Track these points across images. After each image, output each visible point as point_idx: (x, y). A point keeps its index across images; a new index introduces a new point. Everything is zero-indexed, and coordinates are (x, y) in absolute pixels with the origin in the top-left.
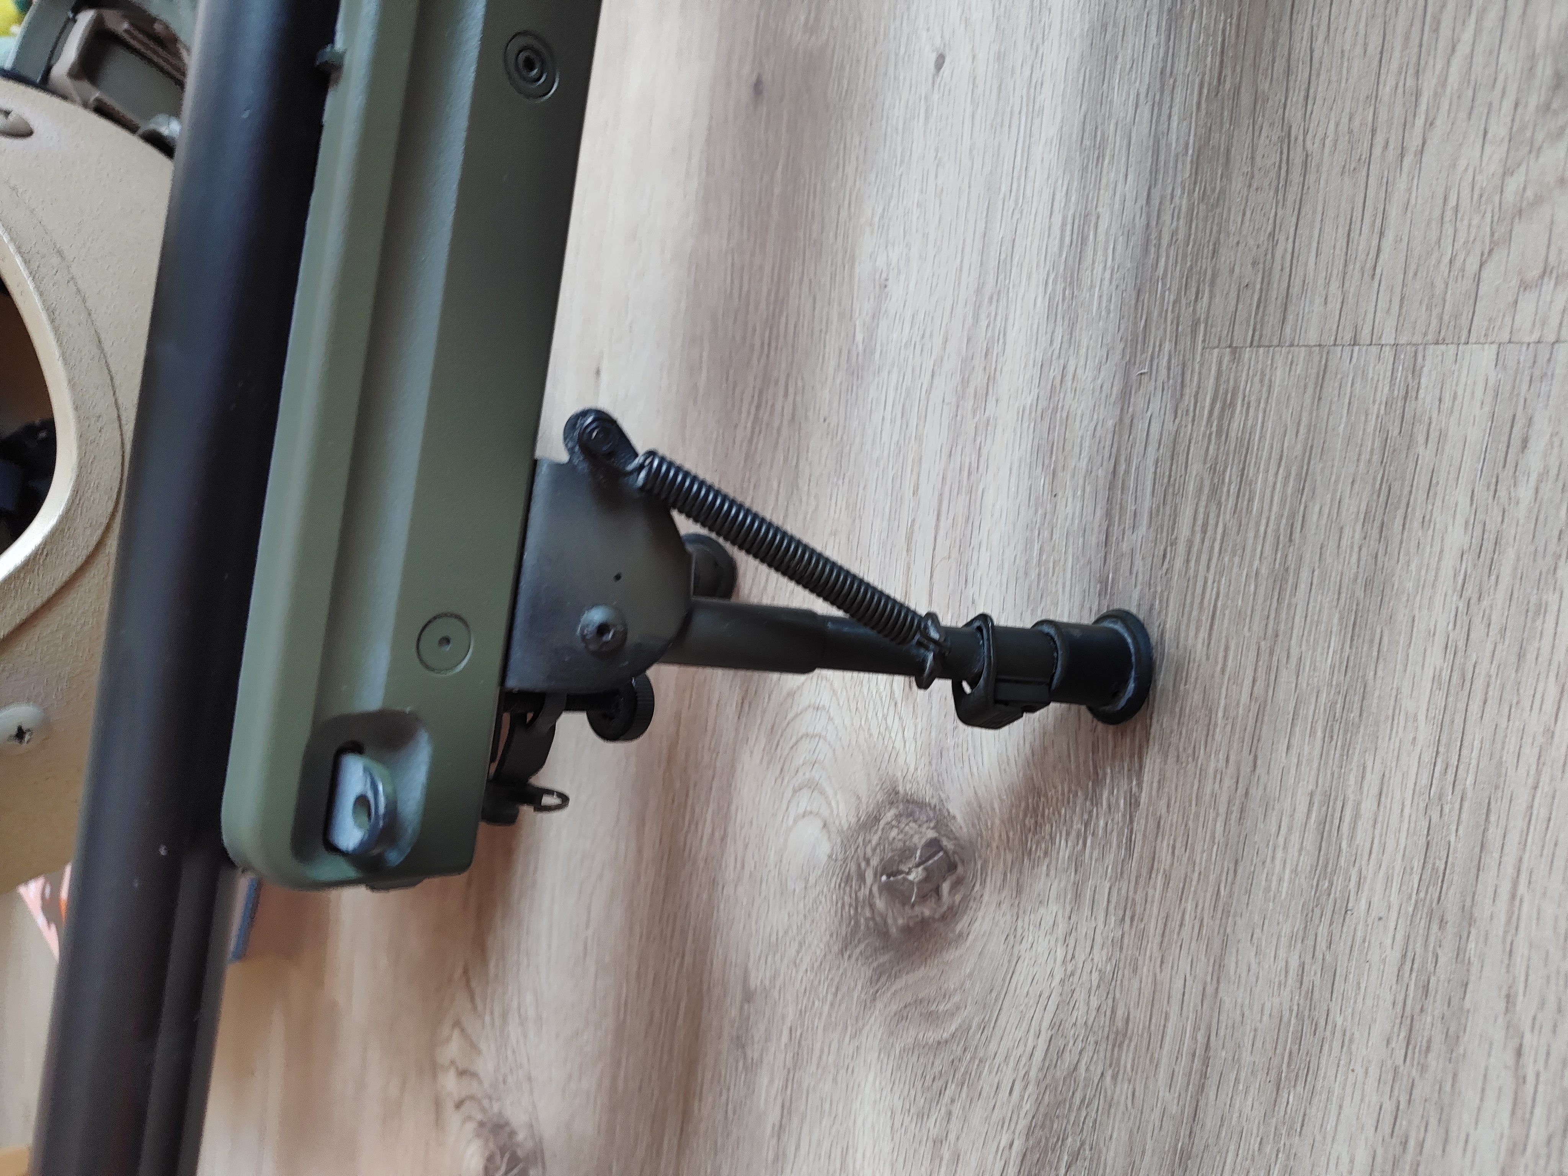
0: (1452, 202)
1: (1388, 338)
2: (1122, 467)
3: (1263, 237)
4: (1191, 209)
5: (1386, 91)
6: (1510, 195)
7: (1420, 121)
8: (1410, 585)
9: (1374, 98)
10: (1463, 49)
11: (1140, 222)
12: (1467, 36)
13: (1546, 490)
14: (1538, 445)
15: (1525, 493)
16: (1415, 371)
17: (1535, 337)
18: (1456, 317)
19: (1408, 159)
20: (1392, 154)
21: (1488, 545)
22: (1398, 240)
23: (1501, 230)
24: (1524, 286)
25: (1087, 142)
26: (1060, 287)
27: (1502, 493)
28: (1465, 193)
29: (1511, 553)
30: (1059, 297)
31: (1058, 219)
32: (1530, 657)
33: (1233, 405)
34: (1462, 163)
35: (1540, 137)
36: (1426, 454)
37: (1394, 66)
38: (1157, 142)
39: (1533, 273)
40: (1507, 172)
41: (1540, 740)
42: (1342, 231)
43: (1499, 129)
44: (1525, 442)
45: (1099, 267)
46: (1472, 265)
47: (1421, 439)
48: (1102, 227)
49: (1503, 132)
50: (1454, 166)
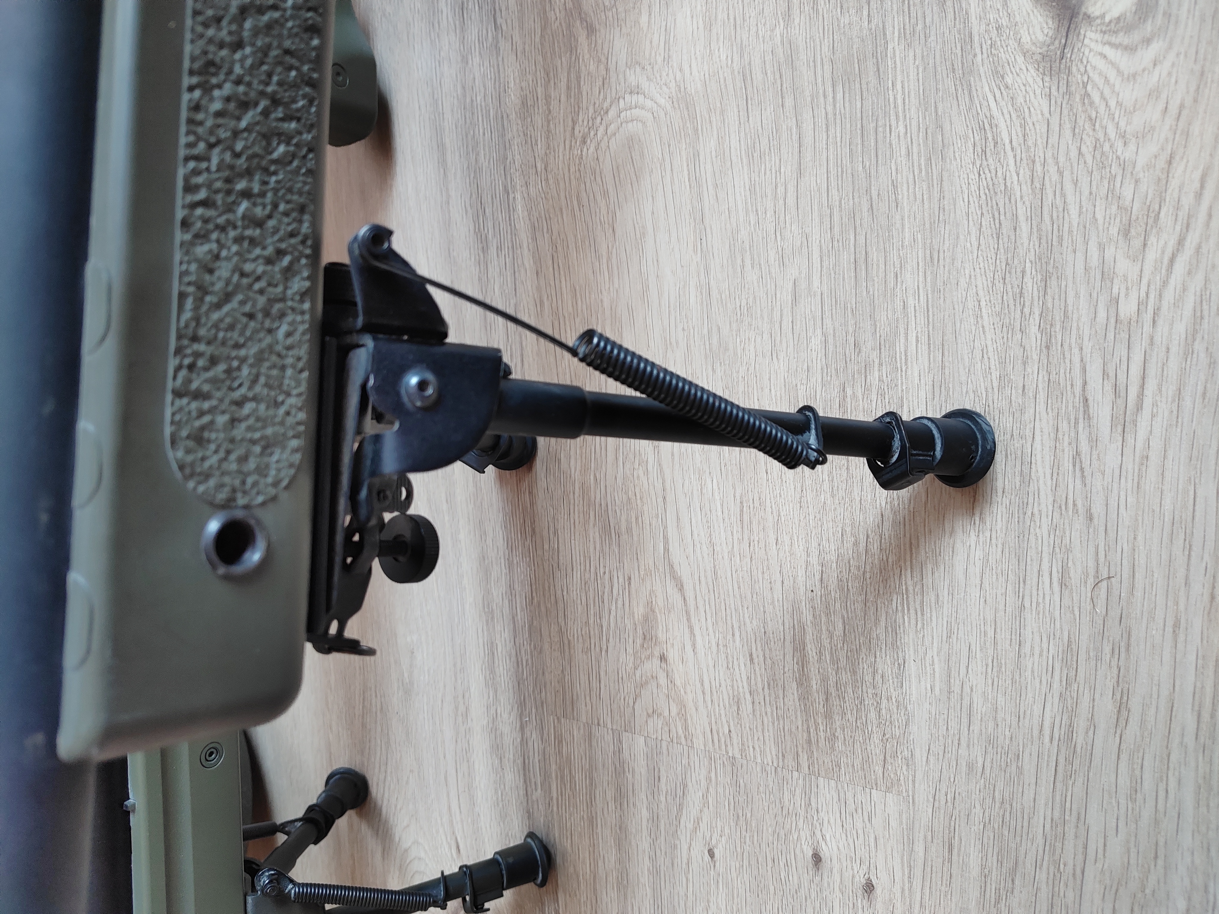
0: (620, 676)
1: (609, 726)
2: (527, 761)
3: (560, 672)
4: (531, 652)
5: (591, 622)
6: (638, 678)
7: (604, 638)
8: (634, 830)
9: (587, 623)
10: (613, 613)
11: (514, 653)
12: (613, 608)
13: (669, 798)
14: (663, 780)
15: (663, 799)
16: (620, 742)
17: (655, 737)
18: (630, 722)
19: (603, 653)
20: (598, 649)
21: (655, 818)
22: (605, 686)
23: (638, 691)
24: (649, 716)
25: (486, 610)
26: (488, 673)
27: (656, 797)
28: (624, 672)
29: (663, 822)
30: (488, 678)
31: (481, 641)
32: (676, 865)
33: (562, 741)
34: (621, 660)
35: (643, 657)
36: (630, 776)
37: (592, 612)
38: (513, 618)
39: (650, 711)
40: (636, 668)
41: (684, 898)
42: (587, 677)
43: (630, 650)
44: (659, 777)
45: (501, 668)
46: (631, 704)
47: (627, 770)
48: (499, 650)
49: (632, 652)
50: (618, 660)
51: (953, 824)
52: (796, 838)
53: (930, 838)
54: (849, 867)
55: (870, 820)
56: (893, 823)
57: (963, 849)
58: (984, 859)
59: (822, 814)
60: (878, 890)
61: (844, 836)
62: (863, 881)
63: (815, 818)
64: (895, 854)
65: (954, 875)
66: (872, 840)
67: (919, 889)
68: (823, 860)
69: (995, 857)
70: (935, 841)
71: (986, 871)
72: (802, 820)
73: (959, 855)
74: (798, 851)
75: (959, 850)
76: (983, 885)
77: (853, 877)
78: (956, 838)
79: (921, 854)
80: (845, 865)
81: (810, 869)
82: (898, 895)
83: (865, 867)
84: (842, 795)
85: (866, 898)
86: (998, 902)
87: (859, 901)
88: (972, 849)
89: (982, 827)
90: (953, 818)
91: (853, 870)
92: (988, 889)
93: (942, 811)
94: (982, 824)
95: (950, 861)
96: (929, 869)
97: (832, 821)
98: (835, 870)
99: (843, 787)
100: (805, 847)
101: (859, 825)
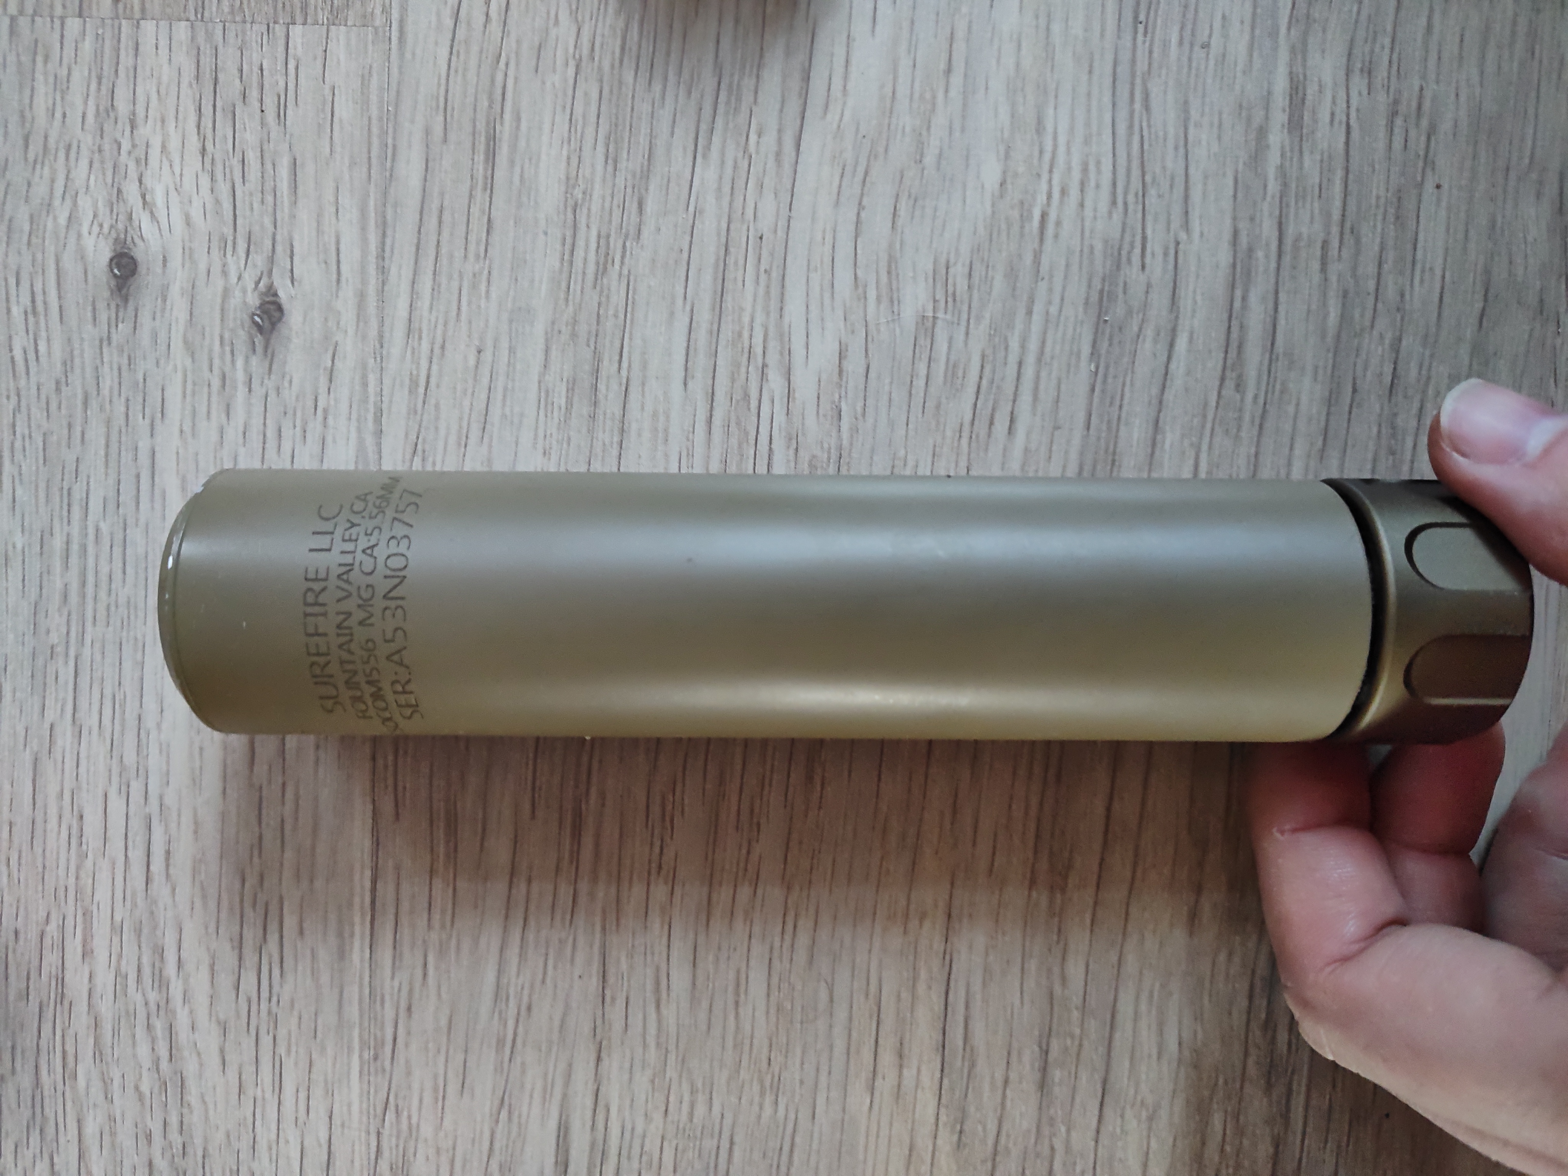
51: (500, 77)
52: (62, 220)
53: (438, 130)
54: (216, 269)
55: (281, 116)
56: (344, 110)
57: (522, 143)
58: (574, 161)
59: (144, 131)
60: (294, 318)
61: (205, 181)
62: (253, 300)
63: (126, 146)
64: (345, 200)
65: (497, 223)
66: (284, 172)
67: (405, 287)
68: (142, 269)
69: (600, 148)
70: (452, 136)
71: (578, 194)
72: (84, 163)
73: (512, 163)
74: (69, 262)
75: (513, 147)
76: (569, 233)
77: (226, 293)
78: (507, 116)
79: (415, 182)
80: (202, 267)
81: (101, 305)
82: (348, 316)
83: (259, 260)
84: (207, 61)
85: (259, 348)
86: (602, 270)
87: (240, 363)
88: (545, 139)
89: (571, 71)
90: (502, 65)
91: (225, 273)
92: (581, 243)
93: (475, 49)
94: (572, 63)
95: (490, 186)
96: (434, 221)
97: (174, 144)
98: (175, 291)
99: (209, 36)
100: (89, 242)
101: (250, 137)
